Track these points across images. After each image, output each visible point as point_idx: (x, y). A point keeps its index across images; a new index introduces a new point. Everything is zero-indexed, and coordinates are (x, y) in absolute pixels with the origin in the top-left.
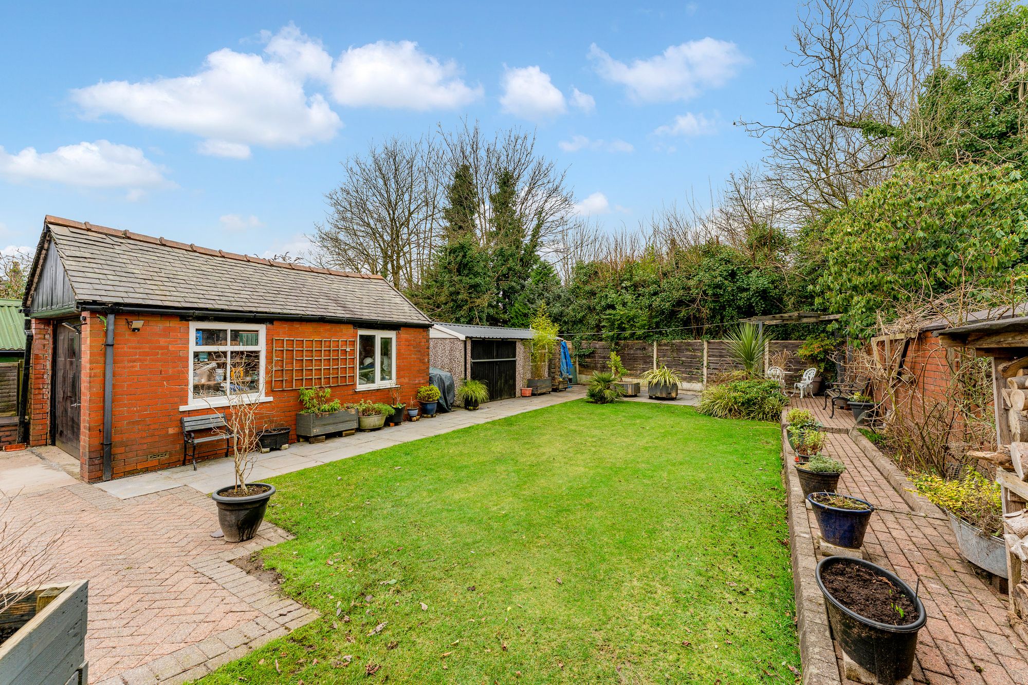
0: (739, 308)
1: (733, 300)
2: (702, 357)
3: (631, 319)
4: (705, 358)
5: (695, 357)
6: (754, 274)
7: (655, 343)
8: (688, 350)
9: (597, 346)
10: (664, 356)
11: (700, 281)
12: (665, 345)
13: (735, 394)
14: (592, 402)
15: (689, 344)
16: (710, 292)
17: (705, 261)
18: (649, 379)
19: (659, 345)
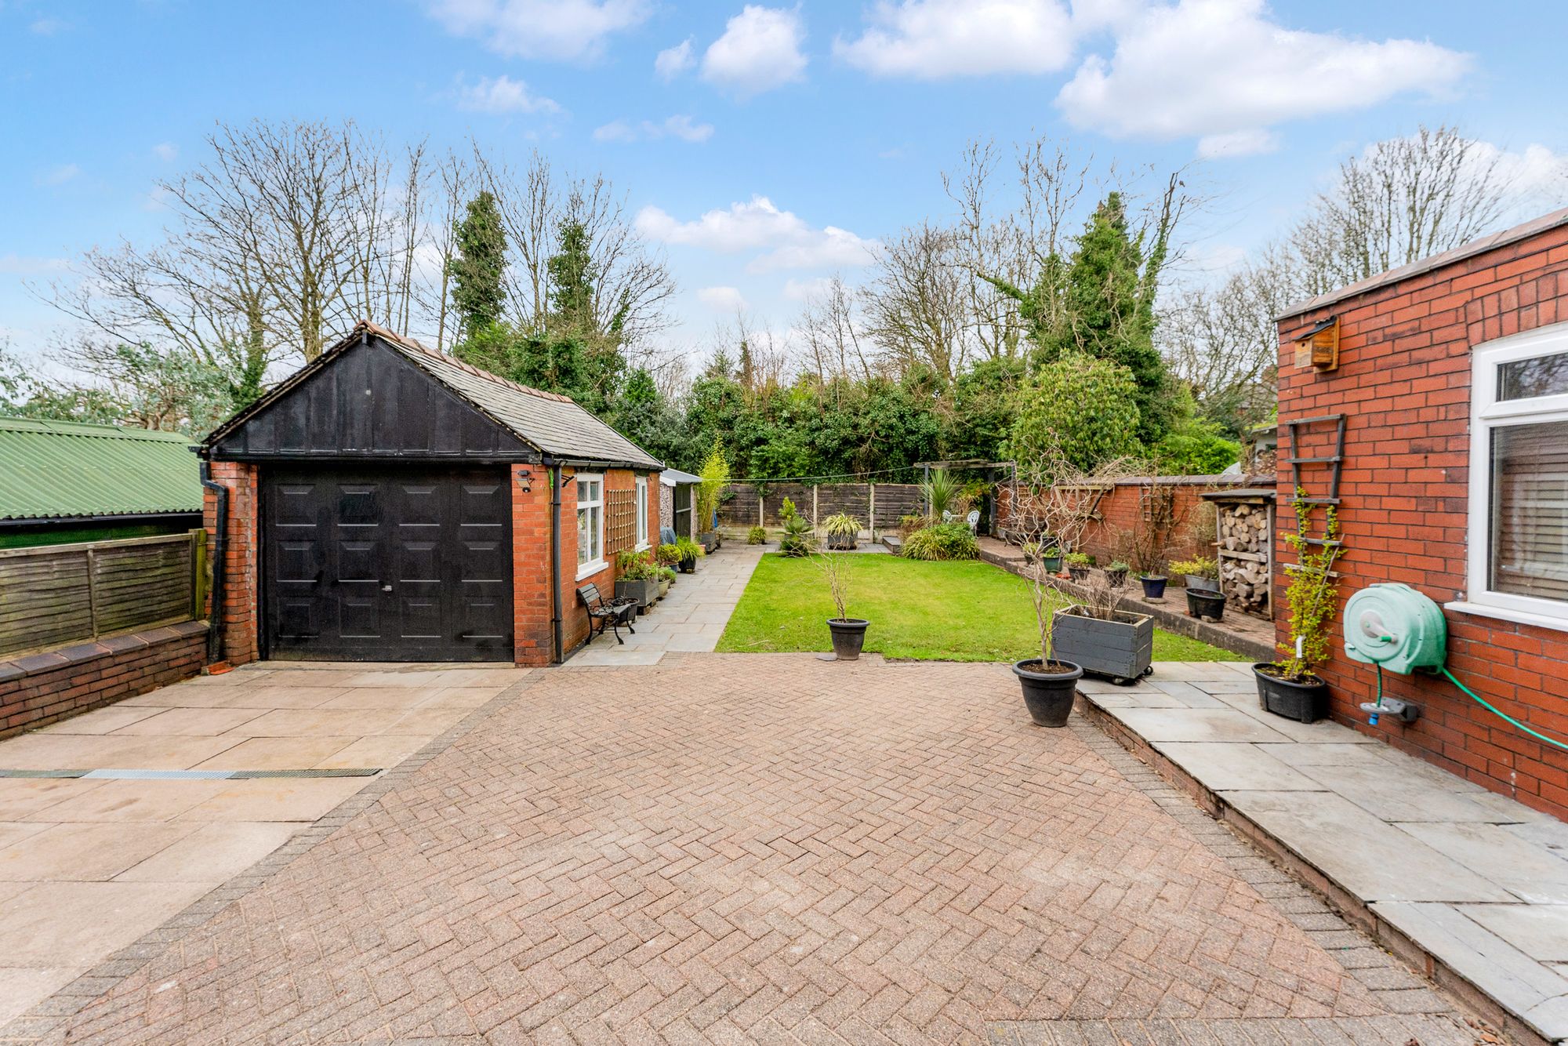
0: (906, 450)
1: (902, 443)
2: (869, 500)
3: (790, 458)
4: (872, 503)
5: (860, 502)
6: (924, 417)
7: (815, 487)
8: (853, 494)
9: (739, 489)
10: (825, 501)
11: (874, 421)
12: (826, 488)
13: (940, 538)
14: (784, 556)
15: (856, 488)
16: (883, 433)
17: (878, 399)
18: (831, 528)
19: (820, 488)
